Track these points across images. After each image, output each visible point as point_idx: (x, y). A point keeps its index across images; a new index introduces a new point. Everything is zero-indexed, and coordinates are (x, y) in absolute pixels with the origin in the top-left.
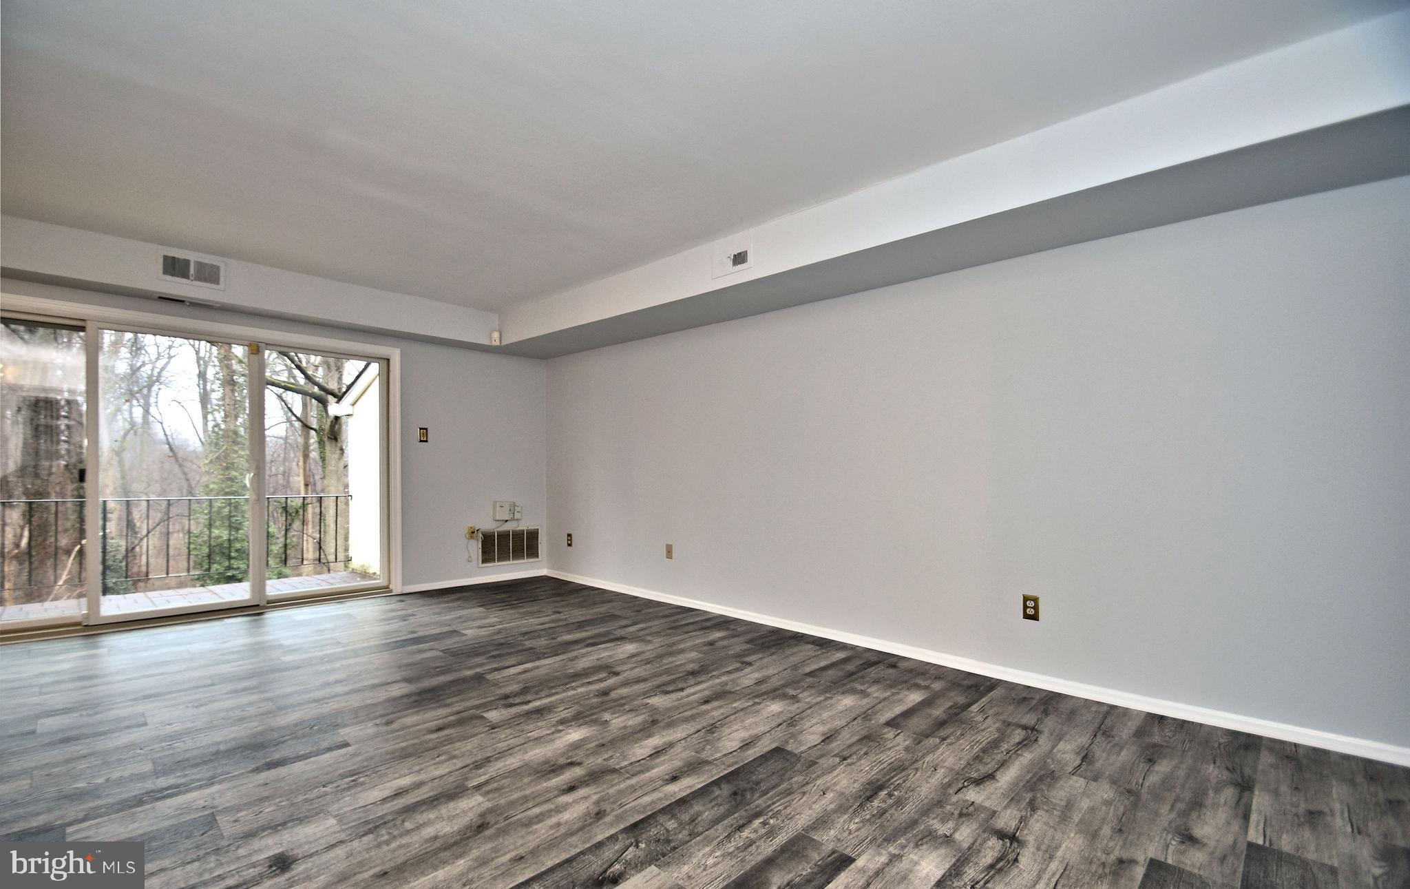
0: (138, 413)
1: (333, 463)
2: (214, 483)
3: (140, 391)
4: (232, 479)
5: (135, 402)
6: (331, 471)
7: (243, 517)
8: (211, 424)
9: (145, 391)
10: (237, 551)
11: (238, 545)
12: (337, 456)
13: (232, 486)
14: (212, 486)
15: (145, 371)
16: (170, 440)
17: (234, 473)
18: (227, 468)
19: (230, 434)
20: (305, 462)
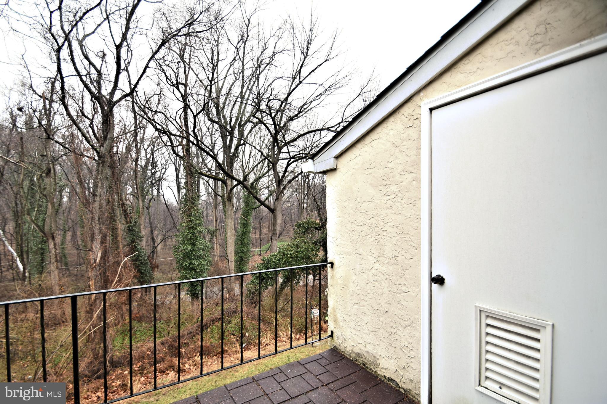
0: (155, 192)
1: (229, 211)
2: (184, 223)
3: (155, 183)
4: (191, 221)
5: (154, 188)
6: (229, 215)
7: (196, 239)
8: (181, 195)
9: (158, 182)
10: (194, 256)
11: (194, 253)
12: (231, 208)
13: (191, 224)
14: (183, 224)
15: (158, 174)
16: (167, 202)
17: (192, 218)
18: (189, 216)
19: (190, 199)
20: (215, 211)
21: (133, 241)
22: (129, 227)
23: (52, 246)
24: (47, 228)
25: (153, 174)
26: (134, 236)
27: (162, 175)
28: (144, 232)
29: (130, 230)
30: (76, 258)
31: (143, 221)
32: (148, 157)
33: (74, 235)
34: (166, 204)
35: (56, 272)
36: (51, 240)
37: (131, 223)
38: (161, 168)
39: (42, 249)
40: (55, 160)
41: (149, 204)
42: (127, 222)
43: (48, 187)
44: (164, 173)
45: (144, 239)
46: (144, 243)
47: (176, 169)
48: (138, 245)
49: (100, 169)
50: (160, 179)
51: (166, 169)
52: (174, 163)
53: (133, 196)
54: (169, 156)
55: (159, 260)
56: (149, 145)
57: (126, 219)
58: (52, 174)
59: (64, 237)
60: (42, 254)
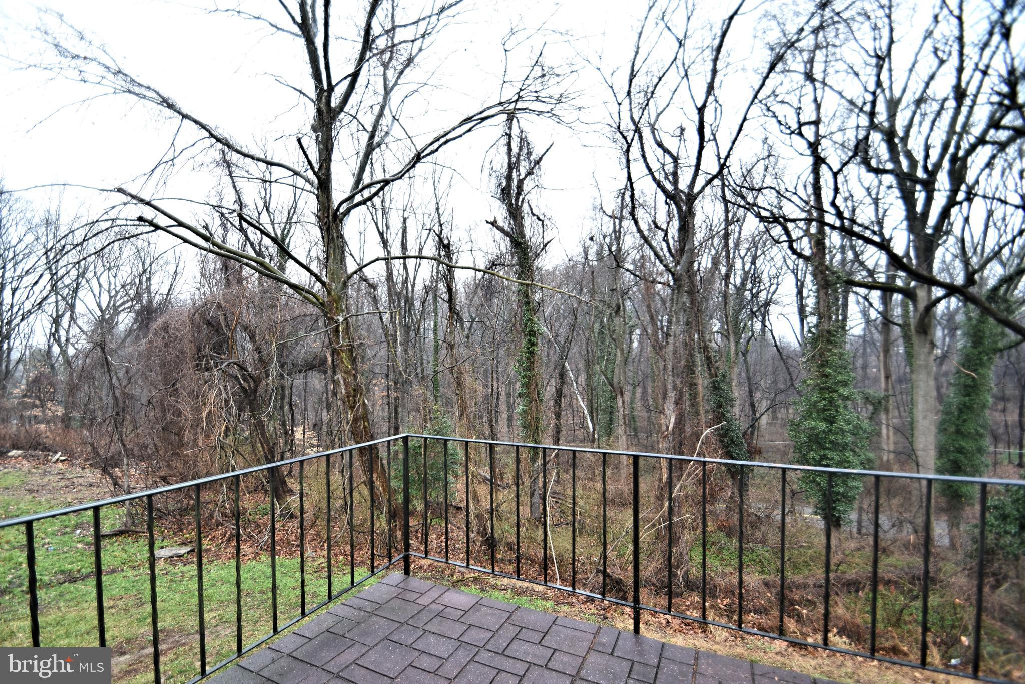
0: (758, 326)
1: (922, 357)
2: (811, 379)
3: (759, 310)
4: (826, 376)
5: (755, 320)
6: (920, 366)
7: (837, 411)
8: (806, 329)
9: (762, 309)
10: (831, 442)
11: (832, 438)
12: (926, 350)
13: (826, 382)
14: (809, 382)
15: (763, 296)
16: (778, 343)
17: (828, 370)
18: (822, 365)
19: (825, 334)
20: (885, 357)
21: (720, 406)
22: (713, 382)
23: (620, 404)
24: (615, 380)
25: (755, 296)
26: (721, 396)
27: (770, 295)
28: (737, 392)
29: (715, 387)
30: (646, 423)
31: (736, 374)
32: (747, 268)
33: (644, 392)
34: (776, 345)
35: (624, 438)
36: (619, 396)
37: (717, 376)
38: (768, 285)
39: (611, 407)
40: (624, 293)
41: (746, 347)
42: (711, 375)
43: (617, 328)
44: (774, 293)
45: (737, 403)
46: (737, 410)
47: (797, 280)
48: (728, 411)
49: (675, 297)
50: (767, 304)
51: (778, 285)
52: (793, 272)
53: (722, 334)
54: (785, 261)
55: (763, 441)
56: (749, 249)
57: (710, 370)
58: (621, 313)
59: (634, 394)
60: (611, 413)
